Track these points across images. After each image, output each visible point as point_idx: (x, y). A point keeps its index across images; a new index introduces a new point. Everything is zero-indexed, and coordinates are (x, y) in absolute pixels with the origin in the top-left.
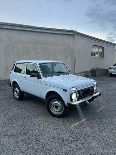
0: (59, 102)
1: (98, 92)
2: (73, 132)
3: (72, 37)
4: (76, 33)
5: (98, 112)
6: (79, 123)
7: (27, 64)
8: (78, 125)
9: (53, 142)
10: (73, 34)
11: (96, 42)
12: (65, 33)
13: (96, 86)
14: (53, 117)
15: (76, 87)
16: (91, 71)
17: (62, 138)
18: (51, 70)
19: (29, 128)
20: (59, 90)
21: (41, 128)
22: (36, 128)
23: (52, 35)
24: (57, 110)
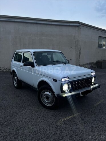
0: (49, 93)
1: (96, 84)
2: (59, 128)
3: (77, 28)
4: (81, 24)
5: (95, 106)
6: (70, 117)
7: (24, 53)
8: (68, 121)
9: (33, 138)
10: (78, 25)
11: (104, 33)
12: (70, 24)
13: (95, 77)
14: (44, 108)
15: (68, 77)
16: (97, 62)
17: (44, 135)
18: (50, 60)
19: (14, 119)
20: (49, 80)
21: (27, 120)
22: (22, 119)
23: (58, 27)
24: (48, 102)
